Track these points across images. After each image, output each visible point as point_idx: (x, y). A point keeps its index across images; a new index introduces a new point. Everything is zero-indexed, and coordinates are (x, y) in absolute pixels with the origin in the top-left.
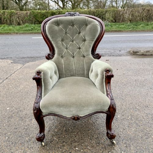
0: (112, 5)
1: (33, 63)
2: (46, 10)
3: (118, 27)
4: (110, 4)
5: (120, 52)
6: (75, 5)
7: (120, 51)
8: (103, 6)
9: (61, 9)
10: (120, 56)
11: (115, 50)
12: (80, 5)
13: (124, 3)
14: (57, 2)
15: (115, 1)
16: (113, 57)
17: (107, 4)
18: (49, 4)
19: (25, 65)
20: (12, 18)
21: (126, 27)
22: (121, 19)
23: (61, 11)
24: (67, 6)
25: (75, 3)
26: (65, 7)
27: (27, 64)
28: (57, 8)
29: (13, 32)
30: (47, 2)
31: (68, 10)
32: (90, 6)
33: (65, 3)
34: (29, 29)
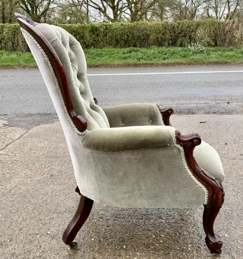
0: (208, 15)
1: (47, 126)
2: (82, 23)
3: (222, 56)
4: (204, 13)
5: (229, 106)
6: (136, 15)
7: (228, 103)
8: (190, 16)
9: (111, 22)
10: (229, 113)
11: (218, 102)
12: (146, 15)
13: (232, 10)
14: (103, 9)
15: (214, 7)
16: (214, 115)
17: (198, 13)
18: (88, 13)
19: (30, 131)
20: (16, 38)
21: (236, 55)
22: (227, 40)
23: (109, 25)
24: (122, 16)
25: (137, 12)
26: (118, 18)
27: (34, 128)
28: (103, 21)
29: (17, 64)
30: (84, 9)
31: (123, 23)
32: (165, 17)
33: (117, 11)
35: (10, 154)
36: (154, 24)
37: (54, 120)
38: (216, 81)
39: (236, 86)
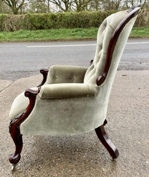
0: (127, 6)
1: (25, 79)
2: (45, 13)
3: (136, 33)
4: (124, 5)
5: (141, 65)
6: (80, 7)
7: (141, 63)
8: (115, 7)
9: (64, 12)
10: (142, 69)
11: (134, 62)
12: (87, 7)
13: (143, 3)
14: (59, 3)
15: (131, 1)
16: (132, 71)
17: (120, 5)
18: (49, 6)
19: (15, 82)
20: (3, 23)
21: (146, 32)
22: (140, 23)
23: (63, 14)
24: (71, 8)
25: (81, 5)
26: (69, 9)
27: (18, 80)
28: (58, 11)
29: (4, 40)
30: (46, 3)
31: (72, 13)
32: (99, 8)
33: (68, 4)
34: (23, 36)
35: (3, 96)
36: (92, 13)
37: (30, 75)
38: (132, 49)
39: (146, 52)
